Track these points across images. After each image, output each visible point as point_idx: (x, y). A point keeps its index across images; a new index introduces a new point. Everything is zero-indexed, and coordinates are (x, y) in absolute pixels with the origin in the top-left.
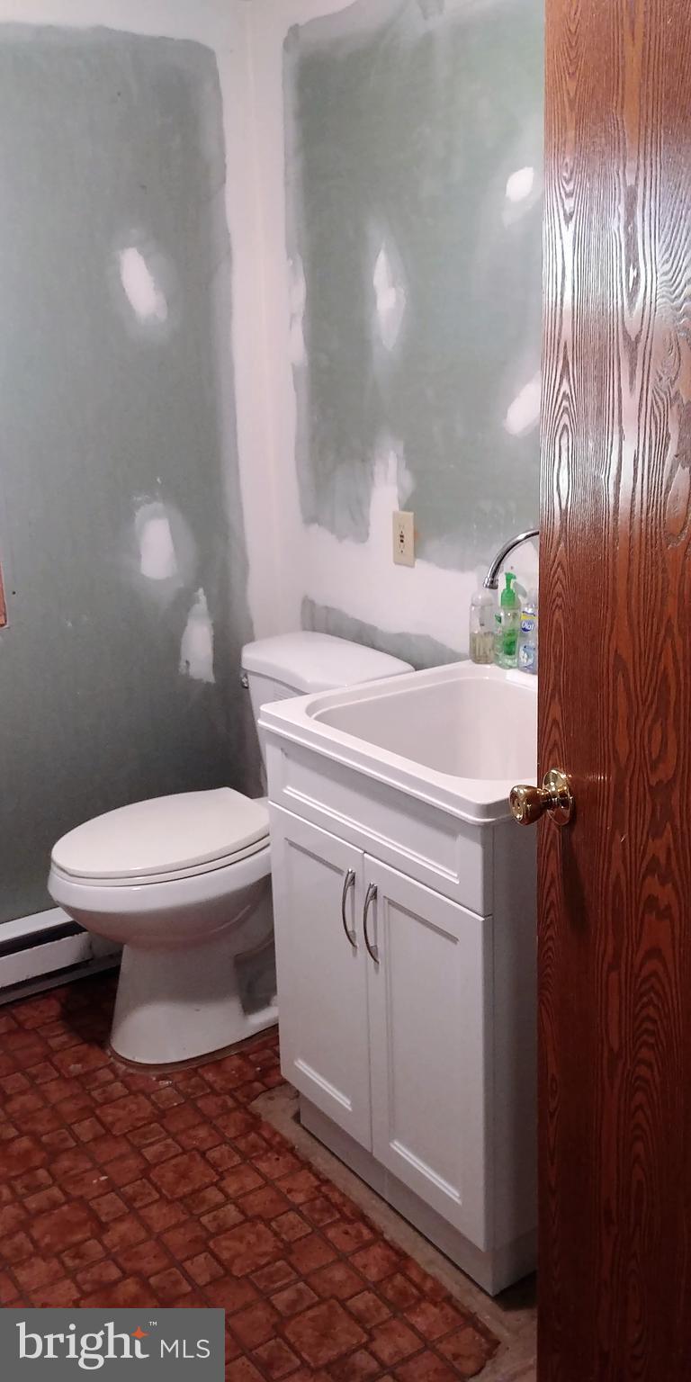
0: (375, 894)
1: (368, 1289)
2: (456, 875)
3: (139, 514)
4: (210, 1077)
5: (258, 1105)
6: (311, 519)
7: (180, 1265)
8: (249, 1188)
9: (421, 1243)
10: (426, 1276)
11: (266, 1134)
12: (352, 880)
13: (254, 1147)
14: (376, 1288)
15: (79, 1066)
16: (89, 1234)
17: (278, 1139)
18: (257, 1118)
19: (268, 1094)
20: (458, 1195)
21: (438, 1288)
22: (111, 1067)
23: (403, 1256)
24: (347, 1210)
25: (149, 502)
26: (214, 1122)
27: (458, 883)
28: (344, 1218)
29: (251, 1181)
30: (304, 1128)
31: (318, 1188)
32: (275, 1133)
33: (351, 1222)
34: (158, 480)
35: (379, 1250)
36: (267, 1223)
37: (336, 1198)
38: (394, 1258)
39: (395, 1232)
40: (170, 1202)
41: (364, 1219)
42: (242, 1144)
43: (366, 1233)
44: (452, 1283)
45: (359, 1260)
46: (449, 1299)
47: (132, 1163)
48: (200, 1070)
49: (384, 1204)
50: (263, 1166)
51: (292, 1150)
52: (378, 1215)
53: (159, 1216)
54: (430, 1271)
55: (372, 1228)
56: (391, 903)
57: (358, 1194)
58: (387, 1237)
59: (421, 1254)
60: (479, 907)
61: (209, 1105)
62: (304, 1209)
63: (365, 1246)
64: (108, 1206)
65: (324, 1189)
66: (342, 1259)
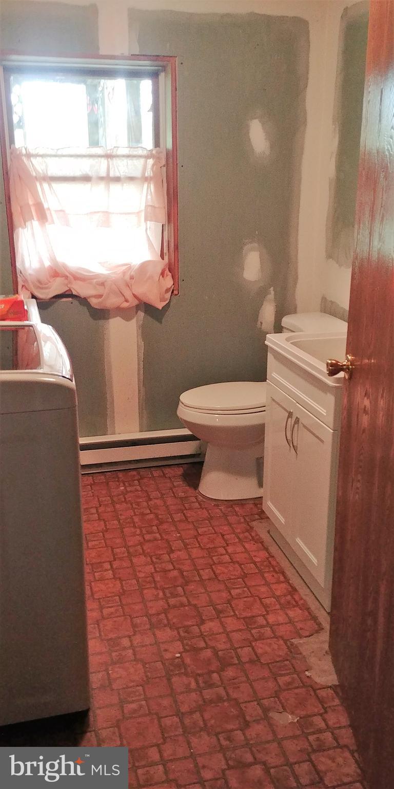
0: (298, 421)
1: (274, 598)
2: (325, 411)
3: (245, 248)
4: (237, 509)
5: (254, 524)
6: (329, 256)
7: (198, 571)
8: (238, 551)
9: (305, 587)
10: (301, 599)
11: (253, 534)
12: (290, 415)
13: (246, 537)
14: (278, 598)
15: (183, 494)
16: (165, 552)
17: (258, 537)
18: (252, 528)
19: (260, 521)
20: (316, 561)
21: (305, 603)
22: (196, 497)
23: (295, 590)
24: (276, 569)
25: (251, 243)
26: (232, 525)
27: (325, 414)
28: (275, 571)
29: (240, 549)
30: (271, 536)
31: (268, 558)
32: (257, 535)
33: (276, 573)
34: (257, 232)
35: (285, 585)
36: (240, 565)
37: (274, 563)
38: (290, 589)
39: (296, 581)
40: (202, 549)
41: (283, 573)
42: (241, 536)
43: (282, 578)
44: (313, 605)
45: (274, 587)
46: (308, 609)
47: (192, 532)
48: (234, 506)
49: (294, 570)
50: (247, 545)
51: (262, 543)
52: (290, 572)
53: (195, 552)
54: (304, 597)
55: (285, 577)
56: (304, 426)
57: (284, 564)
58: (290, 582)
59: (303, 591)
60: (332, 426)
61: (232, 519)
62: (258, 564)
63: (279, 582)
64: (177, 544)
65: (270, 559)
66: (267, 584)
